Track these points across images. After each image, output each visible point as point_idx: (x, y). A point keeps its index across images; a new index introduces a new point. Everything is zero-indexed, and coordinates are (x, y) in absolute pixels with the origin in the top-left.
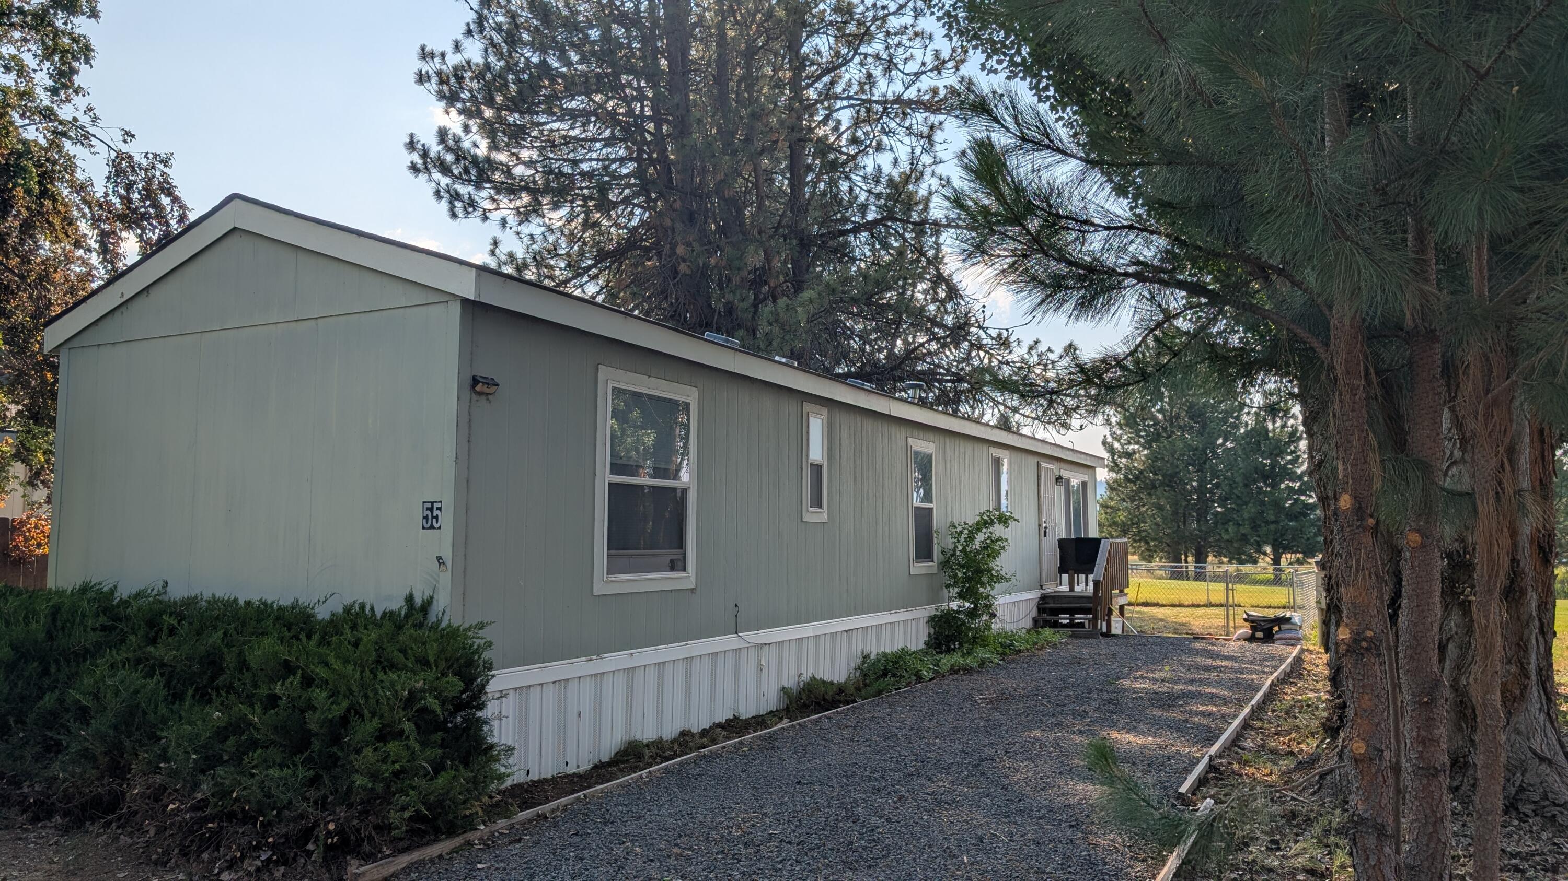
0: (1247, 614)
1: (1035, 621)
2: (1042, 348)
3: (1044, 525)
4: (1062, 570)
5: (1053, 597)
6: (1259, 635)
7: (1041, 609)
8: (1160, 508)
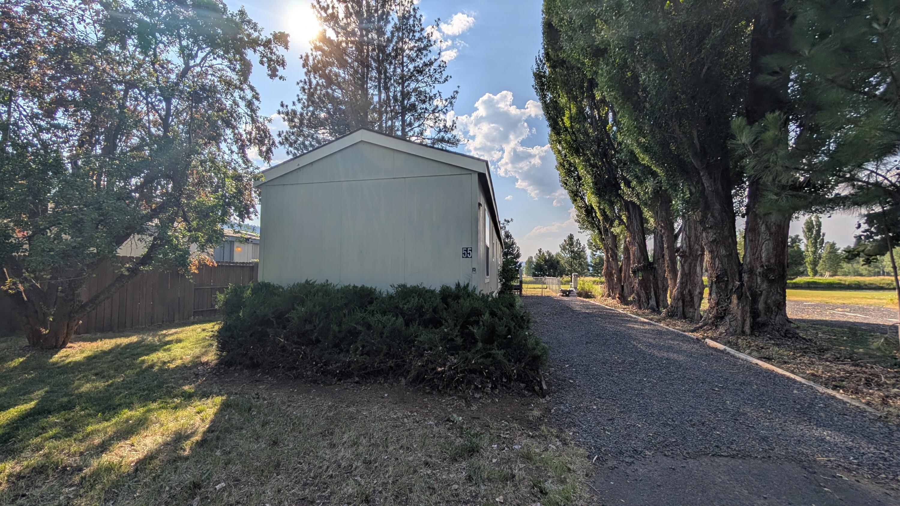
0: (561, 289)
6: (565, 294)
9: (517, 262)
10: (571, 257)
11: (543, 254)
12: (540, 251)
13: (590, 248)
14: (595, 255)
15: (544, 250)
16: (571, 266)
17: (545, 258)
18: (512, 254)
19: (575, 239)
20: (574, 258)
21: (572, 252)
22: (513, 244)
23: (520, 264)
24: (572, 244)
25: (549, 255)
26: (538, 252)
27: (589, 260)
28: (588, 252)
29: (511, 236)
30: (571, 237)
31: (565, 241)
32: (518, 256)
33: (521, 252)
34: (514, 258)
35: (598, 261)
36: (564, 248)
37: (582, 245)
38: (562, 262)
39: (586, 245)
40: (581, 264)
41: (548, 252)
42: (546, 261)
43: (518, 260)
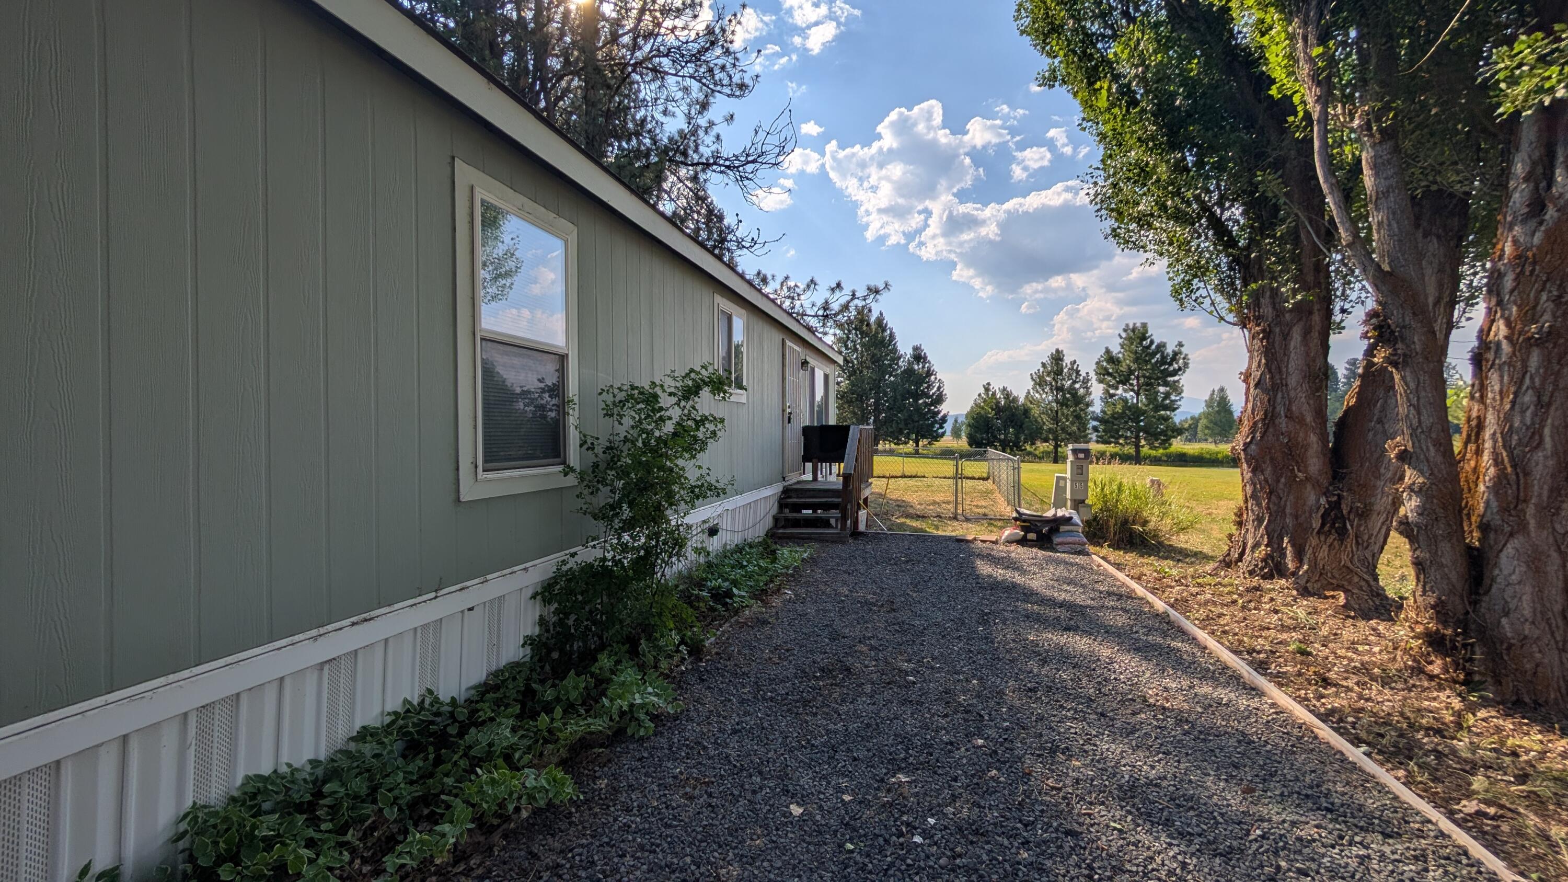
0: (1017, 512)
1: (776, 519)
2: (791, 283)
3: (788, 410)
4: (806, 459)
5: (796, 490)
6: (1032, 536)
7: (782, 505)
8: (855, 413)
9: (939, 412)
10: (1057, 401)
11: (994, 394)
12: (987, 390)
13: (1101, 381)
14: (1112, 396)
15: (996, 386)
16: (1056, 419)
17: (998, 402)
18: (928, 396)
19: (1067, 360)
20: (1063, 403)
21: (1060, 389)
22: (929, 373)
23: (945, 416)
24: (1059, 372)
25: (1007, 394)
26: (982, 391)
27: (1097, 408)
28: (1097, 390)
29: (925, 358)
30: (1057, 357)
31: (1044, 365)
32: (940, 399)
33: (946, 391)
34: (932, 404)
35: (1119, 409)
36: (1040, 382)
37: (1083, 373)
38: (1035, 412)
39: (1093, 376)
40: (1078, 417)
41: (1005, 389)
42: (998, 409)
43: (940, 408)
